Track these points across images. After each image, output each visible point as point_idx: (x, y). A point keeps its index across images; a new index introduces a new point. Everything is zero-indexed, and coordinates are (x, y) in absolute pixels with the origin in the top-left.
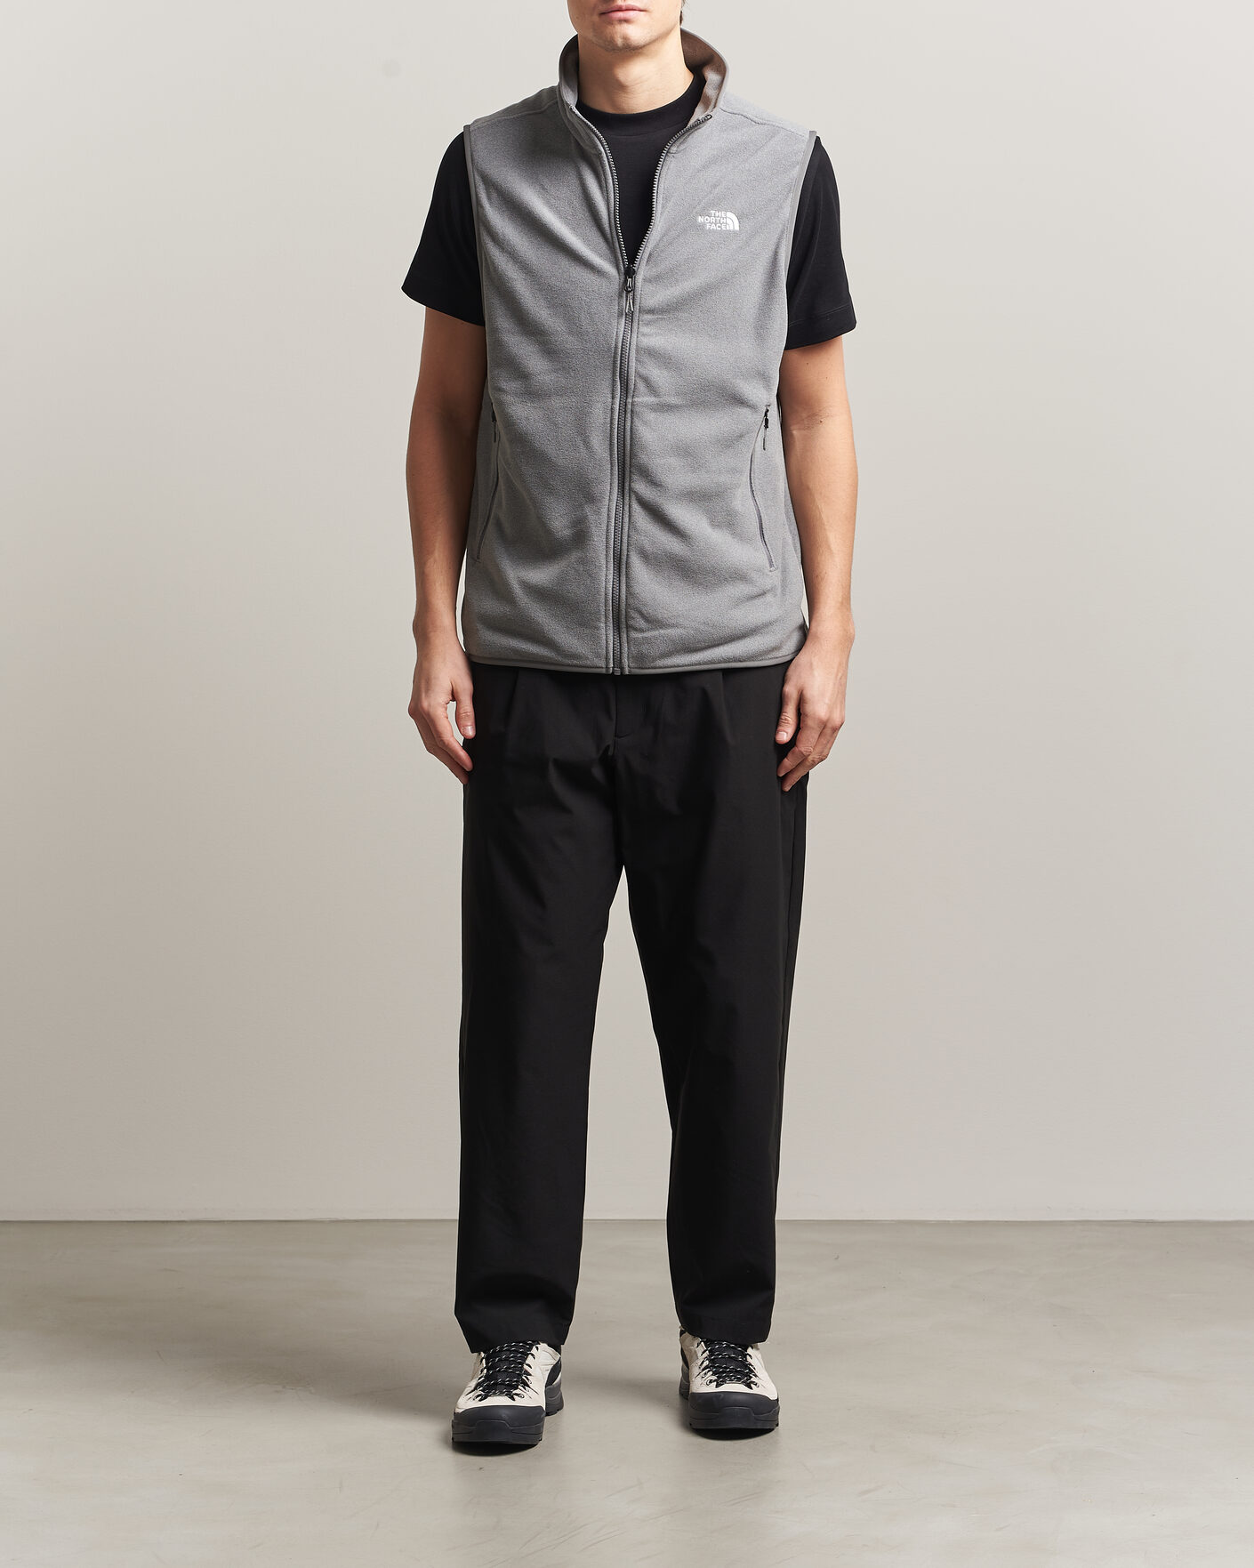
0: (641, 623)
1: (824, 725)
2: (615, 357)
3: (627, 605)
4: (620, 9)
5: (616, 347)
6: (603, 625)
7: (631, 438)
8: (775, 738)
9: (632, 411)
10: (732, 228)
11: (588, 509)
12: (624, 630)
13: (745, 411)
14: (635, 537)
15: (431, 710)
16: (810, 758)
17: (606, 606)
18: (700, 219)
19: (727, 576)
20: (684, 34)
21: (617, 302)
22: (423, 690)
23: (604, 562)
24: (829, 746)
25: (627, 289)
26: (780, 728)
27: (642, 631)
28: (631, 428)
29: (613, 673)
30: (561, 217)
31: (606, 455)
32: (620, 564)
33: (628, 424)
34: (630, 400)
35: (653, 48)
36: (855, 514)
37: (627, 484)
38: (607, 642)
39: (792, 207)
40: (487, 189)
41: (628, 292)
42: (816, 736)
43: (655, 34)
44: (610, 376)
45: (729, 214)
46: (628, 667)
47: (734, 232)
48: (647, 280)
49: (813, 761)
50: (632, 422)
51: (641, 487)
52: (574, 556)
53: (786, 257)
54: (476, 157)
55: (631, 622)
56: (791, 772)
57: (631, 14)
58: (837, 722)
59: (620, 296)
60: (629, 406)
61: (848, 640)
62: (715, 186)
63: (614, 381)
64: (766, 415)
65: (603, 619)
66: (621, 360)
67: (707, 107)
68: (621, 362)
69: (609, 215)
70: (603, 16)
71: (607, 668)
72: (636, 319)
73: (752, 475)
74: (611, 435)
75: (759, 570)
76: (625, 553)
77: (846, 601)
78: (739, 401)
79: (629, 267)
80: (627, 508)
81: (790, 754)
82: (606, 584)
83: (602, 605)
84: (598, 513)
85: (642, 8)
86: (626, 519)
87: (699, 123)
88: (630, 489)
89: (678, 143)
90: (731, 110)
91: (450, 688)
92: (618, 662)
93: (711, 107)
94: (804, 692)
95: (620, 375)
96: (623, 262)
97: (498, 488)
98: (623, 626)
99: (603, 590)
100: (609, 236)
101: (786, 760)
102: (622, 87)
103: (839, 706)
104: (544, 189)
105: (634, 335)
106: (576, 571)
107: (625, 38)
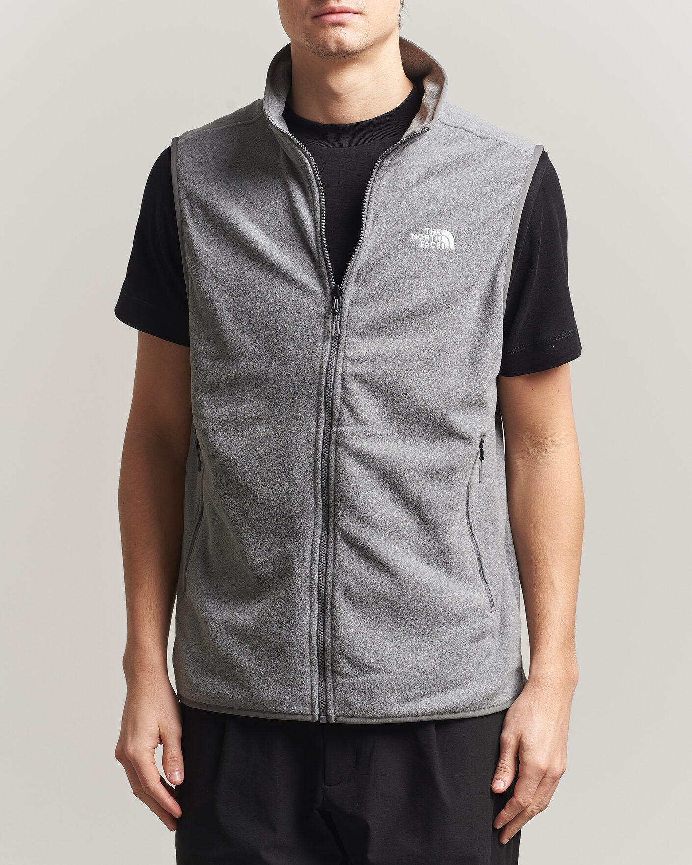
0: (347, 668)
1: (544, 775)
2: (320, 383)
3: (333, 648)
4: (333, 12)
5: (321, 373)
6: (307, 669)
7: (336, 470)
8: (491, 787)
9: (336, 441)
10: (447, 247)
11: (291, 546)
12: (330, 675)
13: (458, 443)
14: (340, 576)
15: (137, 755)
16: (529, 809)
17: (310, 649)
18: (413, 237)
19: (442, 617)
20: (403, 43)
21: (322, 324)
22: (129, 733)
23: (307, 602)
24: (549, 795)
25: (334, 310)
26: (497, 776)
27: (348, 676)
28: (336, 460)
29: (319, 720)
30: (267, 233)
31: (310, 488)
32: (325, 606)
33: (333, 455)
34: (334, 430)
35: (370, 53)
36: (580, 548)
37: (331, 519)
38: (312, 687)
39: (513, 227)
40: (191, 205)
41: (334, 314)
42: (536, 786)
43: (371, 38)
44: (315, 403)
45: (445, 232)
46: (335, 713)
47: (450, 251)
48: (355, 302)
49: (532, 812)
50: (336, 453)
51: (347, 523)
52: (277, 594)
53: (505, 280)
54: (181, 172)
55: (337, 667)
56: (510, 823)
57: (344, 17)
58: (558, 771)
59: (326, 318)
60: (334, 436)
61: (570, 683)
62: (430, 202)
63: (318, 409)
64: (481, 446)
65: (308, 663)
66: (326, 386)
67: (423, 119)
68: (326, 389)
69: (315, 231)
70: (316, 20)
71: (312, 715)
72: (342, 342)
73: (470, 510)
74: (315, 467)
75: (479, 611)
76: (330, 593)
77: (570, 640)
78: (450, 433)
79: (336, 287)
80: (331, 545)
81: (508, 806)
82: (310, 626)
83: (306, 648)
84: (301, 550)
85: (356, 10)
86: (331, 557)
87: (415, 136)
88: (335, 525)
89: (392, 156)
90: (451, 123)
91: (156, 732)
92: (324, 709)
93: (428, 119)
94: (523, 739)
95: (325, 402)
96: (330, 282)
97: (203, 519)
98: (329, 670)
99: (307, 632)
100: (315, 253)
101: (503, 811)
102: (335, 96)
103: (560, 755)
104: (250, 202)
105: (340, 360)
106: (279, 611)
107: (339, 43)
